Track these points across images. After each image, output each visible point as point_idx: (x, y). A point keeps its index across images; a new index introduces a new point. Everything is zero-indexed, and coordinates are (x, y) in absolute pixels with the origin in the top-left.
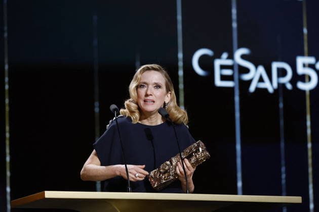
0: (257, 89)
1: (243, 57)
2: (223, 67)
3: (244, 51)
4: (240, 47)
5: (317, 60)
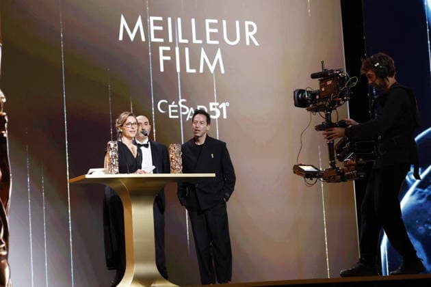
1: (183, 103)
2: (172, 108)
3: (184, 100)
4: (182, 98)
5: (220, 104)
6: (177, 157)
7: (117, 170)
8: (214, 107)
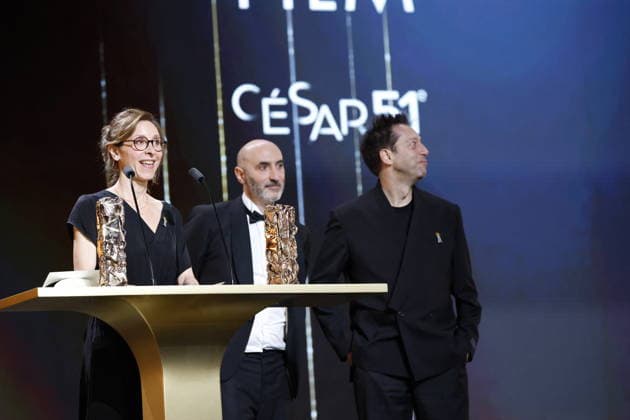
0: (320, 136)
1: (301, 93)
2: (273, 108)
5: (401, 95)
6: (284, 240)
7: (122, 276)
8: (385, 102)
